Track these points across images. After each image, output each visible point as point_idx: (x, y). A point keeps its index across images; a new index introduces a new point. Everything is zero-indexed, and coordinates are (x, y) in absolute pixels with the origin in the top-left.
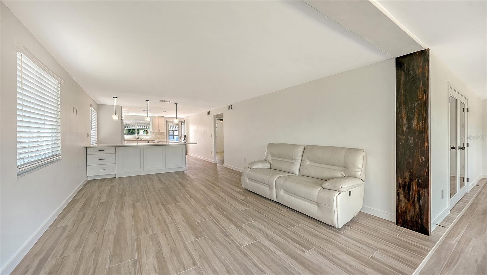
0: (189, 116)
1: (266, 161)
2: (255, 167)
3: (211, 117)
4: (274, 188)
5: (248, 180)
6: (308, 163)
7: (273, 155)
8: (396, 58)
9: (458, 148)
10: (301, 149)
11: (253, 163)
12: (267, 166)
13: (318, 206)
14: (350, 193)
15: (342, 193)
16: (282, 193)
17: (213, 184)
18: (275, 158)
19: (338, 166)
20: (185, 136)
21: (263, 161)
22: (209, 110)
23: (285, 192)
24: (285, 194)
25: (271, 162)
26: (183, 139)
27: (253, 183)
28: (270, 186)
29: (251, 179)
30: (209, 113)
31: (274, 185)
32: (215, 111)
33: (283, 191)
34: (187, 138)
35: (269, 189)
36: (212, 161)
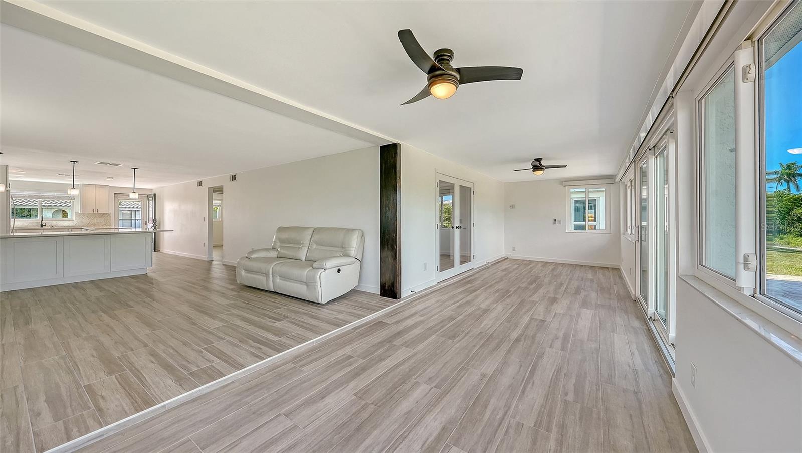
0: (163, 187)
1: (274, 248)
2: (254, 256)
3: (204, 190)
4: (271, 276)
5: (243, 273)
6: (315, 246)
7: (282, 241)
8: (381, 147)
9: (455, 228)
10: (310, 232)
11: (253, 252)
12: (274, 254)
13: (307, 286)
14: (339, 271)
15: (327, 270)
16: (278, 280)
17: (194, 284)
18: (284, 245)
19: (338, 247)
20: (155, 220)
21: (270, 249)
22: (199, 180)
23: (281, 278)
24: (281, 281)
25: (279, 250)
26: (150, 226)
27: (249, 275)
28: (267, 275)
29: (248, 271)
30: (200, 184)
31: (271, 273)
32: (210, 181)
33: (278, 277)
34: (160, 224)
35: (266, 279)
36: (205, 258)
